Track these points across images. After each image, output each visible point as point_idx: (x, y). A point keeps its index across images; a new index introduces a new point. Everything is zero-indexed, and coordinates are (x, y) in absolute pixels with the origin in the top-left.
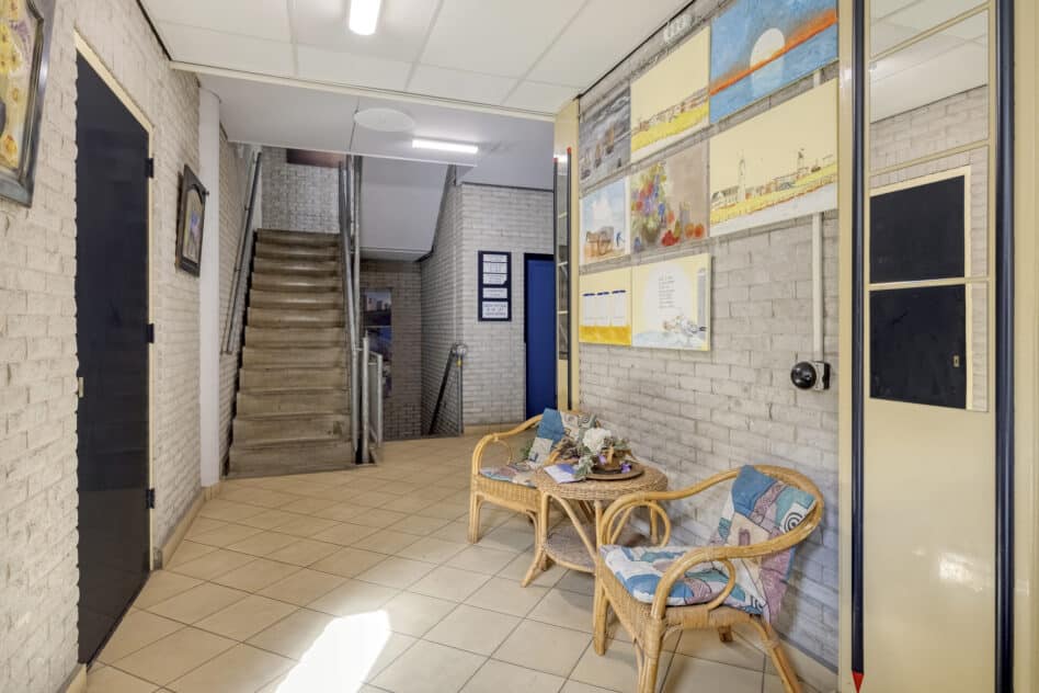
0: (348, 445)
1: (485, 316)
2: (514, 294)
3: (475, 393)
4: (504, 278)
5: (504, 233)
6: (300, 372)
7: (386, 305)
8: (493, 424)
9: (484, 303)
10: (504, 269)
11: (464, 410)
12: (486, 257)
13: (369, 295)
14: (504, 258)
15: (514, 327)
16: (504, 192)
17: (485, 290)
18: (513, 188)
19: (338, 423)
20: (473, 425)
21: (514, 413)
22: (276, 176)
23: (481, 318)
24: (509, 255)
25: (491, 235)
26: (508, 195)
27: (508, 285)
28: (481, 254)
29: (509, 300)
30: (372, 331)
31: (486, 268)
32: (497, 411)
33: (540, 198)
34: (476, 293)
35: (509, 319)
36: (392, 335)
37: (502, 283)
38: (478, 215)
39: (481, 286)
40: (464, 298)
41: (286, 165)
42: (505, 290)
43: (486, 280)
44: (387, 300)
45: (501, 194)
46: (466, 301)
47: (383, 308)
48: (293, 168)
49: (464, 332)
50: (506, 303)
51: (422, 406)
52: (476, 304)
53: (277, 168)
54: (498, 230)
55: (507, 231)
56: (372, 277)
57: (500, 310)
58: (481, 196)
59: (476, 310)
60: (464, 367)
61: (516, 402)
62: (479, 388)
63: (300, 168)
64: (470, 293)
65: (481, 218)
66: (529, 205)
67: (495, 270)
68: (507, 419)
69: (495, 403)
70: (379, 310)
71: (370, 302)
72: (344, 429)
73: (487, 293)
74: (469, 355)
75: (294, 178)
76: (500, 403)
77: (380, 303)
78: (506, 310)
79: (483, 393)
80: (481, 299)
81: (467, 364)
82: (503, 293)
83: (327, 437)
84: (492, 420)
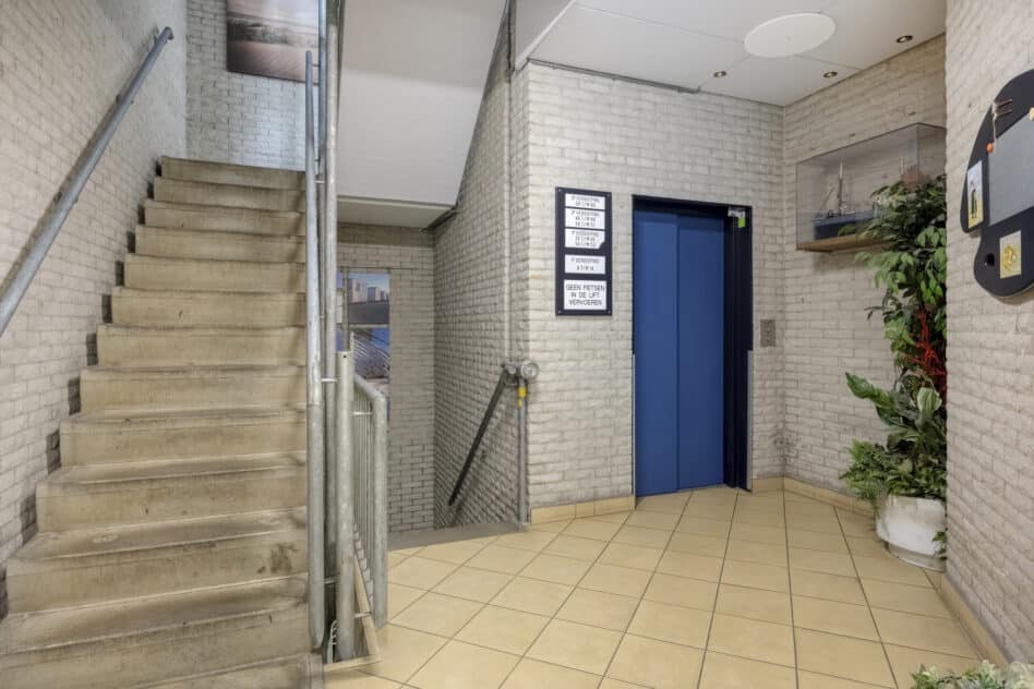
0: (301, 612)
1: (568, 306)
2: (616, 268)
3: (551, 446)
4: (600, 239)
5: (600, 157)
6: (203, 423)
7: (382, 293)
8: (580, 501)
9: (567, 283)
10: (600, 222)
11: (532, 479)
12: (570, 200)
13: (356, 278)
14: (600, 203)
15: (615, 325)
16: (600, 84)
17: (568, 258)
18: (613, 77)
19: (281, 548)
20: (545, 505)
21: (616, 480)
22: (210, 90)
23: (561, 311)
24: (608, 196)
25: (580, 160)
26: (607, 90)
27: (606, 250)
28: (561, 193)
29: (607, 277)
30: (360, 333)
31: (570, 218)
32: (589, 477)
33: (658, 99)
34: (552, 264)
35: (608, 312)
36: (391, 339)
37: (597, 246)
38: (556, 121)
39: (562, 251)
40: (531, 273)
41: (227, 73)
42: (602, 260)
43: (570, 241)
44: (383, 286)
45: (595, 87)
46: (535, 277)
47: (378, 298)
48: (237, 79)
49: (532, 335)
50: (603, 283)
51: (436, 444)
52: (552, 284)
53: (212, 78)
54: (589, 152)
55: (605, 154)
56: (361, 252)
57: (593, 295)
58: (562, 88)
59: (553, 294)
60: (531, 398)
61: (618, 460)
62: (555, 436)
63: (249, 81)
64: (541, 264)
65: (561, 128)
66: (640, 110)
67: (584, 223)
68: (603, 491)
69: (584, 464)
70: (371, 301)
71: (358, 289)
72: (295, 560)
73: (572, 264)
74: (541, 377)
75: (239, 94)
76: (591, 463)
77: (372, 290)
78: (602, 295)
79: (564, 446)
80: (561, 275)
81: (537, 393)
82: (598, 265)
83: (257, 583)
84: (581, 494)
